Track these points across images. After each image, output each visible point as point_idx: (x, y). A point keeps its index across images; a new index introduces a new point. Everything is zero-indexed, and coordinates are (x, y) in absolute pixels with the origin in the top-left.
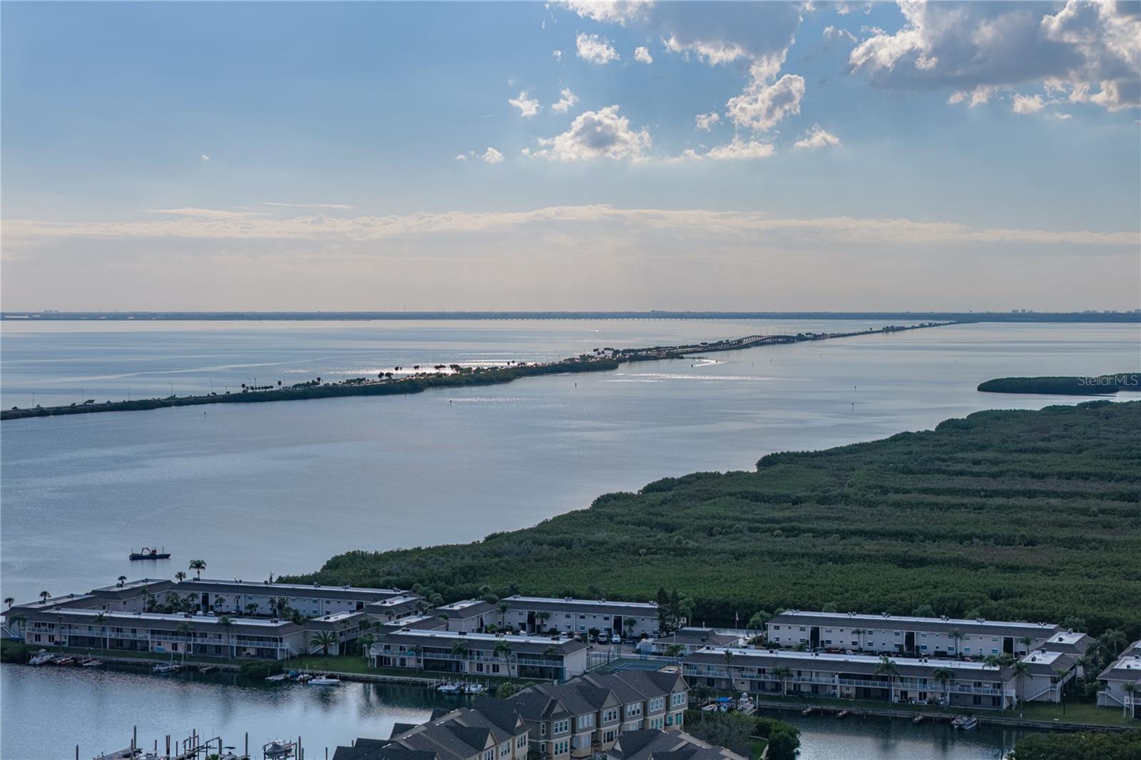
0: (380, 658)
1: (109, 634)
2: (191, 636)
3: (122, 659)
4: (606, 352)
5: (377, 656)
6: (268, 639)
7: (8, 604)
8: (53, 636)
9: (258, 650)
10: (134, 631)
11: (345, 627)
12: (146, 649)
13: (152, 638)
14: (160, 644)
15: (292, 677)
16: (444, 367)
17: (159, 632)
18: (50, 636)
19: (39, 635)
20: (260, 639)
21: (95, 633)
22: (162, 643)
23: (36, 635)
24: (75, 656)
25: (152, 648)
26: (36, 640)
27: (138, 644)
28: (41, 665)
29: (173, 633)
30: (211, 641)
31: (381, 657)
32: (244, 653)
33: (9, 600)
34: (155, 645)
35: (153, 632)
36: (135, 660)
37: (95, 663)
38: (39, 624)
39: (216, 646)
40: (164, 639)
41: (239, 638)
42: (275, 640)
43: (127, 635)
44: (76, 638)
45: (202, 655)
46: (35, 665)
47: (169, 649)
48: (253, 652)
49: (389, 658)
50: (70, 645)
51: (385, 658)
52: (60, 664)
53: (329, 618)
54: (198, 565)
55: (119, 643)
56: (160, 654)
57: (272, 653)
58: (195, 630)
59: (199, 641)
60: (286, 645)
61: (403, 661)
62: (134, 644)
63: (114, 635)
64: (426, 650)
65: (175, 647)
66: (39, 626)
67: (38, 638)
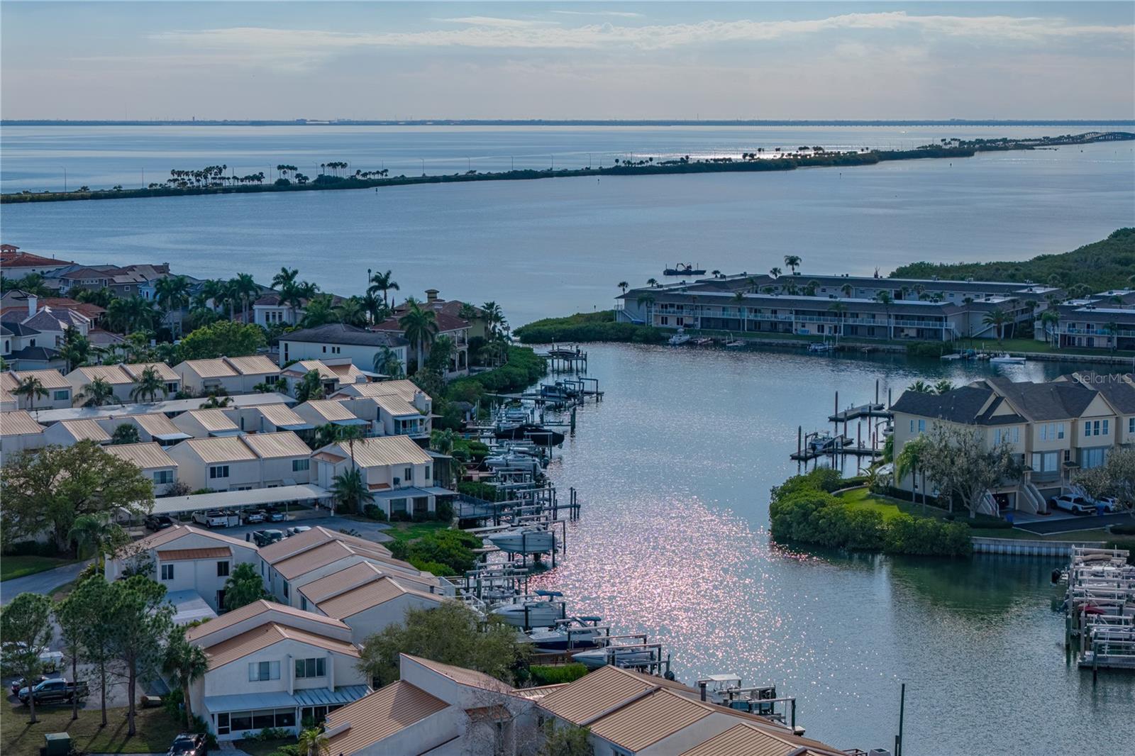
0: (1064, 337)
1: (747, 316)
2: (840, 316)
3: (767, 341)
4: (952, 142)
5: (1061, 335)
6: (930, 318)
7: (622, 288)
8: (682, 319)
9: (918, 330)
10: (775, 312)
11: (1014, 307)
12: (788, 331)
13: (796, 319)
14: (803, 326)
15: (969, 356)
16: (808, 148)
17: (804, 313)
18: (678, 319)
19: (666, 318)
20: (922, 318)
21: (732, 314)
22: (806, 325)
23: (662, 318)
24: (713, 337)
25: (796, 330)
26: (662, 323)
27: (781, 326)
28: (681, 345)
29: (820, 314)
30: (863, 321)
31: (1066, 335)
32: (902, 334)
33: (623, 284)
34: (799, 327)
35: (797, 312)
36: (781, 341)
37: (739, 343)
38: (666, 306)
39: (870, 327)
40: (810, 319)
41: (897, 317)
42: (940, 319)
43: (767, 316)
44: (708, 320)
45: (854, 336)
46: (674, 345)
47: (813, 330)
48: (913, 333)
49: (1074, 338)
50: (702, 327)
51: (1069, 338)
52: (700, 344)
53: (989, 300)
54: (793, 261)
55: (756, 326)
56: (804, 336)
57: (936, 334)
58: (846, 309)
59: (851, 322)
60: (952, 325)
61: (1090, 340)
62: (774, 326)
63: (752, 317)
64: (1121, 327)
65: (821, 328)
66: (666, 308)
67: (665, 320)
